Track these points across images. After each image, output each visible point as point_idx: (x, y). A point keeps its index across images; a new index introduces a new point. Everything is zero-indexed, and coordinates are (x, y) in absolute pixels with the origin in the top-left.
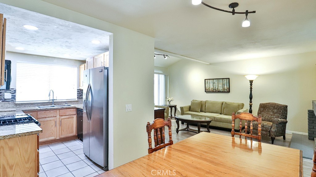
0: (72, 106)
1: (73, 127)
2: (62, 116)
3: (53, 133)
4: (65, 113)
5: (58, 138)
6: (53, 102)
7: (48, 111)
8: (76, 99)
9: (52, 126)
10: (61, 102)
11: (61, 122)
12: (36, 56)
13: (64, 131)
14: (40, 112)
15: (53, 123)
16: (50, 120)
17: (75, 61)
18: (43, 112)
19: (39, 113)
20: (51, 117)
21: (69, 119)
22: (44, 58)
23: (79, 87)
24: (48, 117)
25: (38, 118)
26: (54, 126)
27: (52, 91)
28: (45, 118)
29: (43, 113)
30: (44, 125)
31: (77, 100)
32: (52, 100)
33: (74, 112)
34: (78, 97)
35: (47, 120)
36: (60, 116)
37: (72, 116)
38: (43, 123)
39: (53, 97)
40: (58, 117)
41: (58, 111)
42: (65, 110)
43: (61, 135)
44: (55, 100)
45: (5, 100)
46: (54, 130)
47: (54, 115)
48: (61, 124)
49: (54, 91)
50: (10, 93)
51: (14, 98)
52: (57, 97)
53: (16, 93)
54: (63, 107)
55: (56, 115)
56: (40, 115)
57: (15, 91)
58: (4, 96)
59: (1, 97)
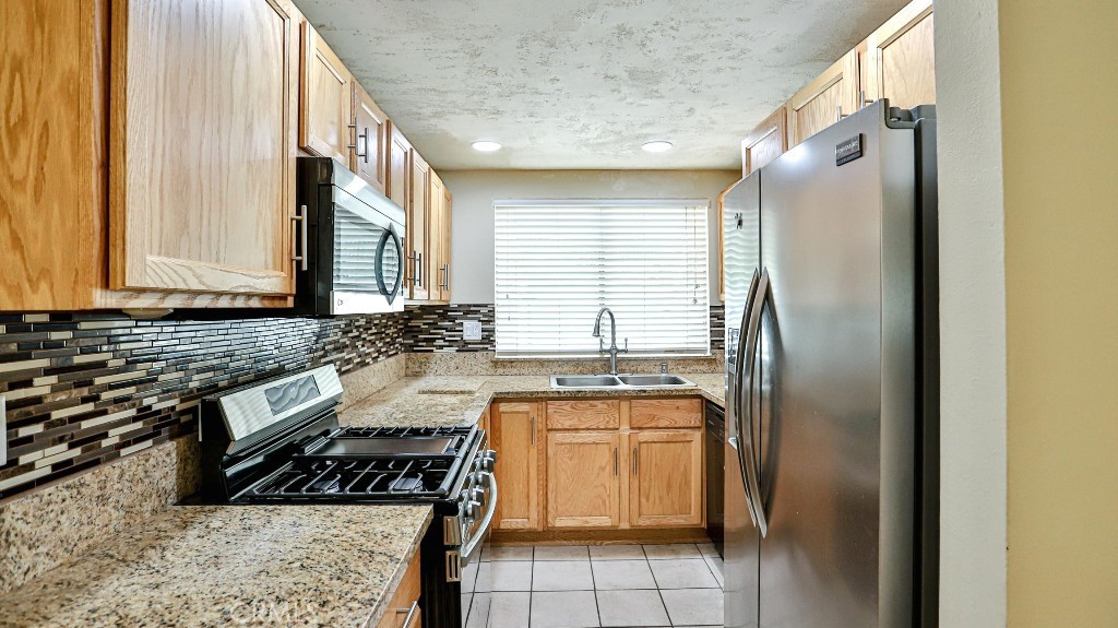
0: (689, 384)
1: (687, 482)
2: (640, 428)
3: (604, 502)
4: (653, 417)
5: (625, 526)
6: (611, 362)
7: (586, 404)
8: (704, 351)
9: (603, 469)
10: (646, 360)
11: (636, 454)
13: (647, 499)
14: (557, 403)
15: (605, 457)
16: (594, 443)
18: (567, 406)
19: (552, 406)
20: (598, 429)
21: (671, 445)
23: (718, 296)
24: (588, 429)
25: (550, 427)
26: (609, 468)
27: (606, 315)
28: (577, 430)
29: (568, 408)
30: (571, 459)
31: (708, 354)
32: (609, 351)
33: (693, 416)
34: (712, 342)
35: (580, 441)
36: (632, 428)
37: (682, 431)
38: (569, 451)
39: (614, 339)
40: (625, 430)
41: (625, 405)
42: (654, 401)
43: (637, 513)
44: (622, 351)
45: (464, 347)
46: (607, 487)
47: (608, 422)
48: (636, 467)
49: (615, 316)
50: (476, 323)
51: (488, 339)
52: (626, 340)
53: (497, 322)
54: (645, 391)
55: (617, 420)
56: (556, 416)
57: (491, 314)
58: (462, 331)
59: (454, 336)
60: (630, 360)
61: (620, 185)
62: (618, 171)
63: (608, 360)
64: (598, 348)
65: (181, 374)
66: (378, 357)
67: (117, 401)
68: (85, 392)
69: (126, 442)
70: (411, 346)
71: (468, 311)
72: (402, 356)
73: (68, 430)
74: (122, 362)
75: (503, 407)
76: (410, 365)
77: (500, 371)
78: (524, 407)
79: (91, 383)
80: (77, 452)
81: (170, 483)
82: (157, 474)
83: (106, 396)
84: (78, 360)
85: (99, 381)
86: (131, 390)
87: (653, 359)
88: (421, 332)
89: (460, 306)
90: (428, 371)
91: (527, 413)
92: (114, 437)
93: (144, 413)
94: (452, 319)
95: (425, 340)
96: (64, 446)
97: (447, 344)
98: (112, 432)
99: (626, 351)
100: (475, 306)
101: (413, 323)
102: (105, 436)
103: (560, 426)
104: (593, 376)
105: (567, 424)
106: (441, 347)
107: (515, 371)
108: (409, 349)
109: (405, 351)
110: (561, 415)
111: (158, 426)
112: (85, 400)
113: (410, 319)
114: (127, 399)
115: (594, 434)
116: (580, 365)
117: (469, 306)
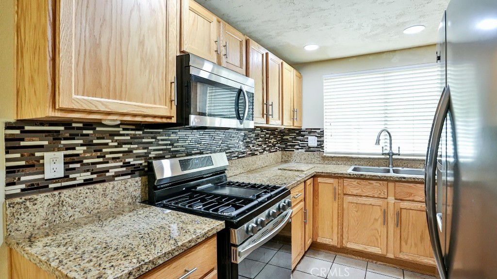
2: (401, 200)
3: (377, 239)
4: (411, 194)
5: (391, 256)
6: (390, 160)
11: (399, 215)
13: (406, 244)
14: (349, 180)
15: (378, 214)
16: (371, 204)
18: (355, 182)
19: (346, 182)
20: (373, 197)
22: (371, 57)
24: (367, 196)
25: (345, 193)
26: (380, 221)
27: (385, 133)
28: (360, 196)
29: (355, 183)
30: (357, 212)
32: (388, 154)
35: (363, 202)
36: (396, 199)
38: (356, 207)
39: (391, 147)
40: (391, 200)
41: (391, 185)
42: (411, 185)
43: (399, 250)
44: (396, 154)
45: (309, 149)
46: (380, 232)
47: (380, 194)
48: (399, 222)
49: (391, 134)
50: (315, 137)
51: (320, 145)
52: (399, 148)
53: (325, 137)
54: (404, 178)
55: (386, 193)
56: (348, 187)
57: (322, 133)
58: (307, 141)
59: (304, 144)
60: (402, 160)
61: (396, 58)
62: (394, 51)
63: (388, 159)
64: (381, 152)
65: (146, 151)
67: (114, 159)
68: (99, 154)
69: (118, 175)
70: (284, 148)
71: (311, 132)
72: (279, 153)
73: (91, 167)
74: (116, 144)
75: (320, 180)
76: (284, 157)
77: (327, 162)
78: (331, 181)
79: (101, 151)
80: (95, 176)
81: (138, 193)
82: (131, 189)
83: (107, 156)
84: (95, 141)
85: (104, 150)
86: (121, 155)
87: (419, 160)
88: (289, 141)
89: (306, 129)
90: (291, 160)
91: (332, 184)
92: (112, 172)
93: (127, 165)
94: (303, 136)
95: (290, 145)
96: (89, 173)
97: (301, 147)
98: (110, 170)
99: (399, 155)
100: (314, 129)
101: (285, 137)
102: (108, 171)
103: (350, 193)
104: (378, 168)
105: (355, 192)
106: (298, 149)
107: (334, 162)
108: (283, 149)
109: (281, 150)
110: (352, 187)
111: (133, 171)
112: (98, 157)
113: (284, 136)
114: (118, 158)
115: (371, 199)
116: (371, 161)
117: (312, 129)
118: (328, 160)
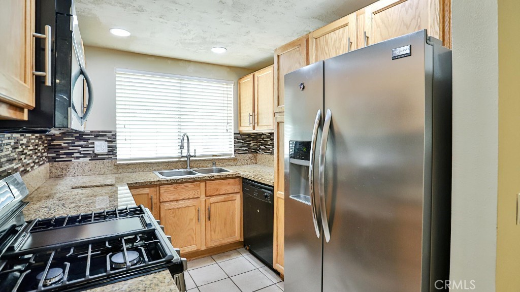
0: (231, 171)
1: (234, 222)
2: (210, 196)
3: (193, 238)
4: (217, 190)
5: (204, 248)
7: (183, 186)
8: (231, 155)
9: (192, 220)
10: (204, 160)
11: (209, 210)
12: (153, 59)
13: (215, 232)
14: (166, 186)
15: (192, 213)
16: (187, 206)
17: (228, 69)
19: (163, 189)
20: (189, 199)
21: (226, 203)
22: (169, 62)
23: (238, 128)
24: (183, 199)
25: (161, 201)
26: (195, 220)
27: (186, 138)
28: (177, 201)
29: (172, 189)
30: (174, 217)
31: (233, 156)
32: (186, 157)
33: (236, 187)
34: (235, 151)
35: (180, 206)
36: (206, 196)
37: (231, 195)
38: (173, 213)
39: (188, 150)
40: (203, 197)
41: (203, 184)
42: (217, 181)
43: (210, 240)
44: (192, 156)
45: (95, 157)
46: (195, 230)
47: (194, 194)
48: (209, 217)
49: (189, 138)
50: (104, 142)
51: (112, 151)
52: (195, 150)
53: (118, 142)
54: (213, 176)
55: (199, 193)
56: (165, 194)
57: (114, 137)
58: (94, 147)
59: (88, 151)
60: (197, 161)
61: (191, 68)
62: (190, 61)
63: (186, 161)
64: (180, 154)
66: (34, 166)
70: (53, 158)
71: (98, 135)
72: (47, 165)
76: (54, 170)
77: (121, 170)
78: (146, 191)
87: (208, 160)
88: (62, 148)
89: (92, 132)
90: (67, 174)
91: (148, 194)
94: (86, 140)
95: (65, 154)
97: (83, 155)
99: (195, 156)
100: (102, 132)
101: (55, 143)
103: (168, 200)
104: (177, 170)
105: (172, 198)
106: (78, 158)
107: (131, 170)
108: (52, 160)
109: (49, 162)
110: (167, 194)
113: (53, 140)
115: (187, 201)
117: (99, 132)
118: (123, 168)
